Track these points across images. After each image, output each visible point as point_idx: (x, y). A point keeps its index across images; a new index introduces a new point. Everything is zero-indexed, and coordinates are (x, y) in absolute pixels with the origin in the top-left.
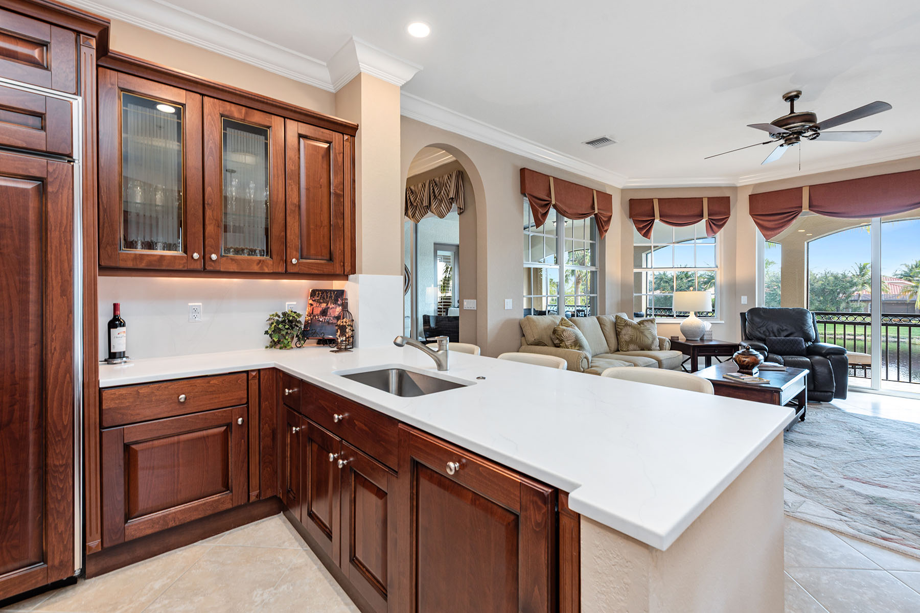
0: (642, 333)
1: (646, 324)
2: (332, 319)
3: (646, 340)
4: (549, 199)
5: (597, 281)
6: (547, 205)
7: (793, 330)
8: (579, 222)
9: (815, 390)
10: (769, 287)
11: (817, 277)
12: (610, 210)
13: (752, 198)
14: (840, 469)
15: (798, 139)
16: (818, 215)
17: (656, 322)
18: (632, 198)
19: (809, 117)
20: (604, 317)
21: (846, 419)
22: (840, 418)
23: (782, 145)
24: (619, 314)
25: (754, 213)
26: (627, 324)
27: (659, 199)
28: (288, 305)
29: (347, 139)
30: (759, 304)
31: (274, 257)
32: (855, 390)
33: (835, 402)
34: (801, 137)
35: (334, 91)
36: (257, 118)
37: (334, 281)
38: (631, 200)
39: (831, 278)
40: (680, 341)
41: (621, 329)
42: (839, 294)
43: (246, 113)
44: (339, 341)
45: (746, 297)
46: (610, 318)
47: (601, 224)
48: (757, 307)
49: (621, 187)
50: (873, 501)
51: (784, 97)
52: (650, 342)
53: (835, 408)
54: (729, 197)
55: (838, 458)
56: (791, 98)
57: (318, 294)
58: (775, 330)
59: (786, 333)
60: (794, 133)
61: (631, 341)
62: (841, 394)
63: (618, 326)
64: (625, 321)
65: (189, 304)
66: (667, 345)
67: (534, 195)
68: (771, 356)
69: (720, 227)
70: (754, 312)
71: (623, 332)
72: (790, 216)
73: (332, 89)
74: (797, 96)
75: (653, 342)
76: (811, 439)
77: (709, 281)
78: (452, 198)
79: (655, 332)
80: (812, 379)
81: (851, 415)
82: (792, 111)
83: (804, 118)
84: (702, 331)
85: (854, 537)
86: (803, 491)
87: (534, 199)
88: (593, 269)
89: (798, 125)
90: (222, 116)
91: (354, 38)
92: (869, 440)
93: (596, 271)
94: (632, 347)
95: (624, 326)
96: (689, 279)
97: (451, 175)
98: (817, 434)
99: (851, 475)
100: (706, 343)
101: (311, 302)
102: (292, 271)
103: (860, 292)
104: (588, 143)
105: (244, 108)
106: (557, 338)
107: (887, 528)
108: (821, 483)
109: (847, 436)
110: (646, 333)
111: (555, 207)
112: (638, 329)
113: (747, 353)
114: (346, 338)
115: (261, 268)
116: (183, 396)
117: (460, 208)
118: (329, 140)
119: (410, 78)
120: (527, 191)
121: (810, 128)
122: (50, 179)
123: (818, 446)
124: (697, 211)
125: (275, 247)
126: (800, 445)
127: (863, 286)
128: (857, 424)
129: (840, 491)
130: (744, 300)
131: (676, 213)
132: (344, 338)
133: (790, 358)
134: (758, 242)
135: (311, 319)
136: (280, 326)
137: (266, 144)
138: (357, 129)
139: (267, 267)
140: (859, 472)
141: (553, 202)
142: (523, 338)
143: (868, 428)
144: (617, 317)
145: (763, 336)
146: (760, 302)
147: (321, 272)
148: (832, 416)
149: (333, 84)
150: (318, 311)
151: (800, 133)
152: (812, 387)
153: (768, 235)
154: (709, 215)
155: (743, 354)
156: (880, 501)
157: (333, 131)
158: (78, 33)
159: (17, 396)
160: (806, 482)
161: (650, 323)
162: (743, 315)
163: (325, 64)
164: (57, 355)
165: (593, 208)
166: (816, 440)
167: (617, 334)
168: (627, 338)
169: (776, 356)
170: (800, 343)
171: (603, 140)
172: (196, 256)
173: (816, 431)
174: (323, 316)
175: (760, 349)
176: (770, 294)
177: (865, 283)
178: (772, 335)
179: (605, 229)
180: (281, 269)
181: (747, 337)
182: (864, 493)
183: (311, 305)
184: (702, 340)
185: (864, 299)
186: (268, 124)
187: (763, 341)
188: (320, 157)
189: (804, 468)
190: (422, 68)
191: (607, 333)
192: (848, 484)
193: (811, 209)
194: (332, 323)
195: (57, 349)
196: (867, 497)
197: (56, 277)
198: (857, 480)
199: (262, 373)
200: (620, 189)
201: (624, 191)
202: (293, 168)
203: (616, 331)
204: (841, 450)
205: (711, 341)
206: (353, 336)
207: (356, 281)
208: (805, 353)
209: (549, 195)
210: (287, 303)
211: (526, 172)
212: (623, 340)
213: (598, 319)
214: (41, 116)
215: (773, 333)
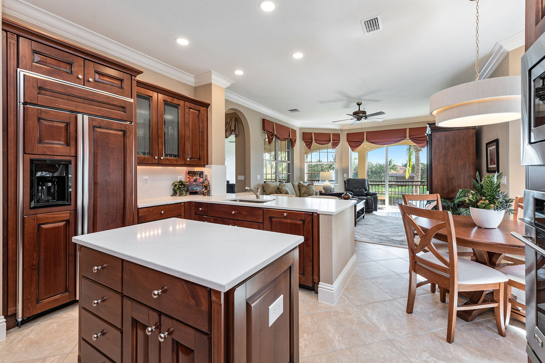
0: (309, 189)
1: (310, 185)
2: (199, 183)
3: (311, 192)
4: (273, 132)
5: (290, 168)
6: (273, 135)
7: (362, 187)
8: (283, 142)
9: (368, 208)
10: (355, 170)
11: (374, 165)
12: (296, 137)
13: (348, 134)
14: (372, 230)
15: (361, 119)
16: (369, 143)
17: (314, 185)
18: (304, 132)
19: (364, 112)
20: (293, 183)
21: (376, 217)
22: (375, 217)
23: (356, 120)
24: (300, 182)
25: (348, 141)
26: (303, 186)
27: (314, 133)
28: (179, 178)
29: (205, 109)
30: (350, 177)
31: (181, 158)
32: (380, 209)
33: (374, 212)
34: (362, 119)
35: (194, 86)
36: (176, 101)
37: (195, 168)
38: (303, 133)
39: (379, 166)
40: (323, 192)
41: (301, 188)
42: (381, 173)
43: (172, 99)
44: (205, 192)
45: (346, 174)
46: (296, 183)
47: (292, 143)
48: (350, 178)
49: (299, 127)
50: (380, 235)
51: (357, 104)
52: (312, 193)
53: (374, 214)
54: (340, 134)
55: (372, 227)
56: (359, 104)
57: (192, 173)
58: (356, 187)
59: (359, 188)
60: (360, 117)
61: (305, 193)
62: (376, 210)
63: (300, 186)
64: (303, 184)
65: (144, 177)
66: (318, 194)
67: (269, 131)
68: (354, 197)
69: (337, 145)
70: (349, 180)
71: (302, 189)
72: (360, 143)
73: (194, 85)
74: (361, 104)
75: (313, 193)
76: (365, 223)
77: (330, 167)
78: (233, 130)
79: (314, 189)
80: (367, 203)
81: (378, 216)
82: (359, 110)
83: (363, 112)
84: (331, 188)
85: (373, 243)
86: (362, 235)
87: (268, 132)
88: (289, 162)
89: (361, 115)
90: (164, 100)
91: (212, 71)
92: (382, 222)
93: (290, 163)
94: (305, 195)
95: (302, 187)
96: (321, 166)
97: (231, 119)
98: (367, 222)
99: (375, 231)
100: (332, 193)
101: (188, 176)
102: (187, 164)
103: (389, 172)
104: (289, 110)
105: (171, 98)
106: (279, 191)
107: (382, 240)
108: (367, 233)
109: (376, 222)
110: (311, 189)
111: (276, 136)
112: (308, 188)
113: (346, 195)
114: (208, 191)
115: (177, 163)
116: (163, 212)
117: (236, 135)
118: (199, 110)
119: (229, 85)
120: (266, 129)
121: (365, 116)
122: (127, 131)
123: (367, 225)
124: (328, 139)
125: (181, 154)
126: (362, 225)
127: (390, 170)
128: (379, 218)
129: (372, 235)
130: (345, 175)
131: (320, 139)
132: (207, 191)
133: (360, 197)
134: (350, 153)
135: (190, 184)
136: (180, 186)
137: (178, 112)
138: (210, 105)
139: (179, 162)
140: (377, 230)
141: (275, 134)
142: (264, 192)
143: (382, 219)
144: (299, 183)
145: (352, 190)
146: (351, 176)
147: (197, 164)
148: (373, 216)
149: (195, 83)
150: (192, 180)
151: (362, 117)
152: (367, 208)
153: (353, 150)
154: (333, 141)
155: (345, 195)
156: (382, 235)
157: (201, 106)
158: (131, 75)
159: (118, 210)
160: (362, 233)
161: (312, 185)
162: (345, 181)
163: (193, 76)
164: (129, 195)
165: (289, 136)
166: (367, 223)
167: (300, 190)
168: (303, 191)
169: (356, 197)
170: (363, 191)
171: (296, 110)
172: (156, 157)
173: (367, 221)
174: (195, 182)
175: (351, 194)
176: (355, 173)
177: (391, 168)
178: (354, 189)
179: (294, 145)
180: (183, 163)
181: (347, 190)
182: (377, 234)
183: (189, 178)
184: (331, 192)
185: (390, 175)
186: (179, 104)
187: (352, 191)
188: (196, 117)
189: (363, 230)
190: (234, 82)
191: (296, 190)
192: (374, 233)
193: (368, 141)
194: (199, 185)
195: (129, 193)
196: (378, 235)
197: (129, 167)
198: (376, 232)
199: (185, 203)
200: (299, 128)
201: (300, 128)
202: (187, 122)
203: (299, 189)
204: (373, 225)
205: (334, 192)
206: (209, 190)
207: (211, 168)
208: (365, 195)
209: (274, 131)
210: (178, 177)
211: (265, 120)
212: (302, 192)
213: (292, 183)
214: (123, 108)
215: (355, 188)
